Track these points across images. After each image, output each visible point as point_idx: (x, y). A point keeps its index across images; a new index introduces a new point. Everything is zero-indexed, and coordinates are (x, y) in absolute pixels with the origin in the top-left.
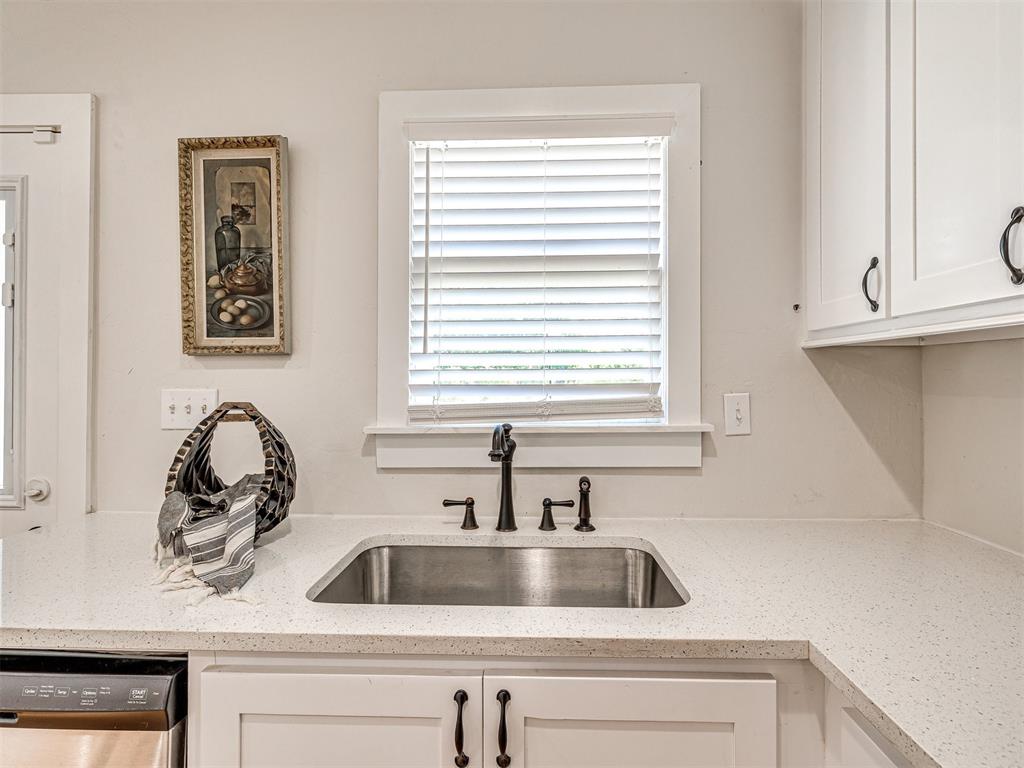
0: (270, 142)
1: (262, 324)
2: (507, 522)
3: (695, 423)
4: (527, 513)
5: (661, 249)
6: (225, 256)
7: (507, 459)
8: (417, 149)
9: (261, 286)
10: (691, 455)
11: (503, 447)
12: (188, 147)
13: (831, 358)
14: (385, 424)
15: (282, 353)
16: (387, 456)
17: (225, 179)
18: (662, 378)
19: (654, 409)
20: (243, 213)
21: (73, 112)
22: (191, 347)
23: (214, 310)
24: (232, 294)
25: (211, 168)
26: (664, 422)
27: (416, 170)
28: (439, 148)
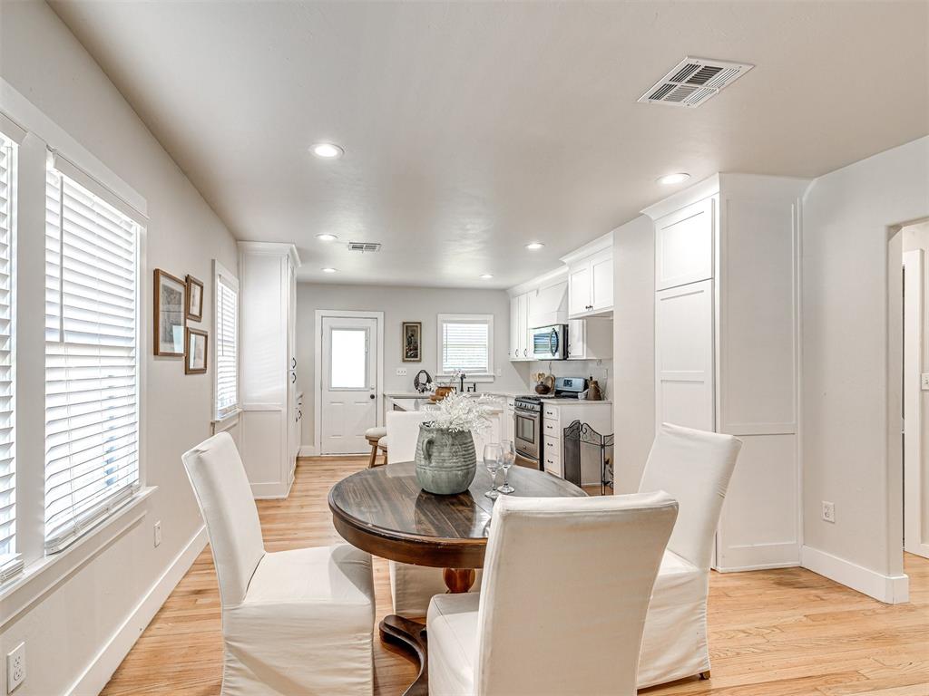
0: (420, 323)
1: (416, 356)
2: (462, 390)
3: (492, 374)
4: (465, 389)
5: (487, 344)
6: (409, 343)
7: (463, 380)
8: (444, 325)
9: (416, 349)
10: (491, 380)
11: (463, 377)
12: (404, 323)
13: (513, 363)
14: (440, 374)
15: (420, 361)
17: (410, 329)
18: (487, 366)
19: (486, 371)
20: (413, 335)
21: (380, 315)
22: (404, 361)
23: (407, 353)
24: (411, 350)
25: (407, 327)
26: (487, 374)
27: (445, 328)
28: (449, 325)
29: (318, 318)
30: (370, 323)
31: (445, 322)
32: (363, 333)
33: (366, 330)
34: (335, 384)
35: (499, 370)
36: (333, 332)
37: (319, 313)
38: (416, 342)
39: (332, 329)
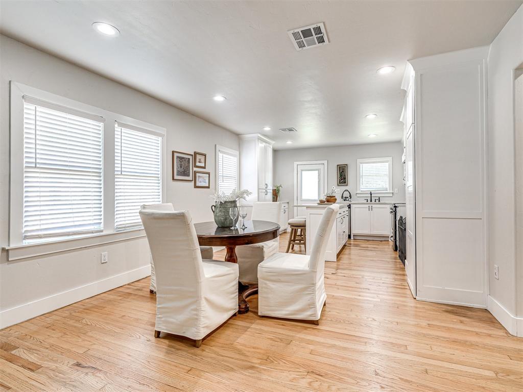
0: (346, 165)
1: (345, 182)
2: (371, 201)
3: (391, 192)
4: (373, 201)
5: (388, 174)
6: (341, 176)
7: (371, 195)
8: (361, 165)
9: (345, 179)
10: (391, 195)
11: (371, 193)
12: (338, 165)
14: (358, 192)
15: (347, 185)
16: (358, 195)
17: (341, 168)
18: (388, 187)
19: (387, 190)
20: (343, 171)
21: (325, 162)
22: (338, 185)
23: (340, 181)
24: (342, 180)
25: (340, 167)
26: (388, 191)
27: (361, 167)
28: (364, 165)
29: (295, 166)
30: (321, 167)
31: (361, 163)
32: (317, 172)
33: (318, 170)
34: (303, 198)
35: (396, 190)
36: (303, 172)
37: (296, 163)
38: (345, 175)
39: (302, 170)
